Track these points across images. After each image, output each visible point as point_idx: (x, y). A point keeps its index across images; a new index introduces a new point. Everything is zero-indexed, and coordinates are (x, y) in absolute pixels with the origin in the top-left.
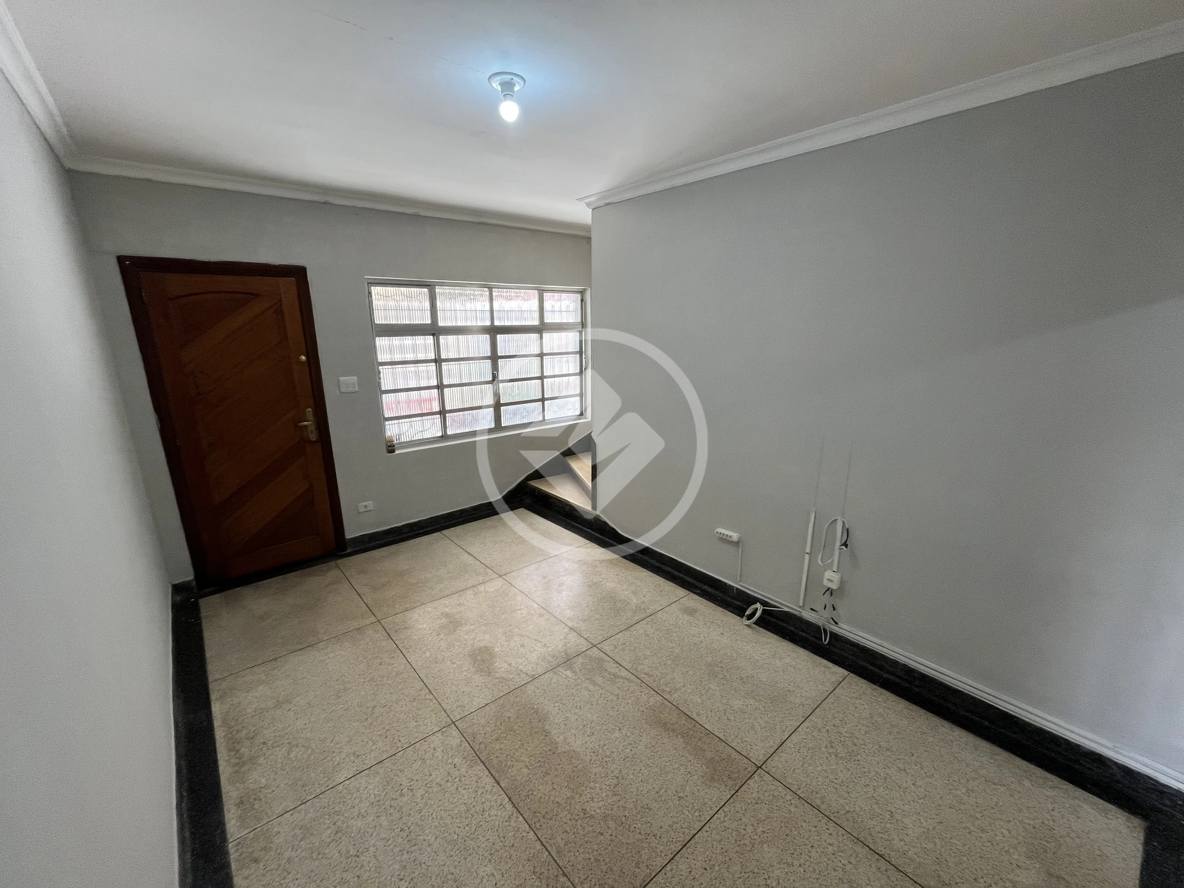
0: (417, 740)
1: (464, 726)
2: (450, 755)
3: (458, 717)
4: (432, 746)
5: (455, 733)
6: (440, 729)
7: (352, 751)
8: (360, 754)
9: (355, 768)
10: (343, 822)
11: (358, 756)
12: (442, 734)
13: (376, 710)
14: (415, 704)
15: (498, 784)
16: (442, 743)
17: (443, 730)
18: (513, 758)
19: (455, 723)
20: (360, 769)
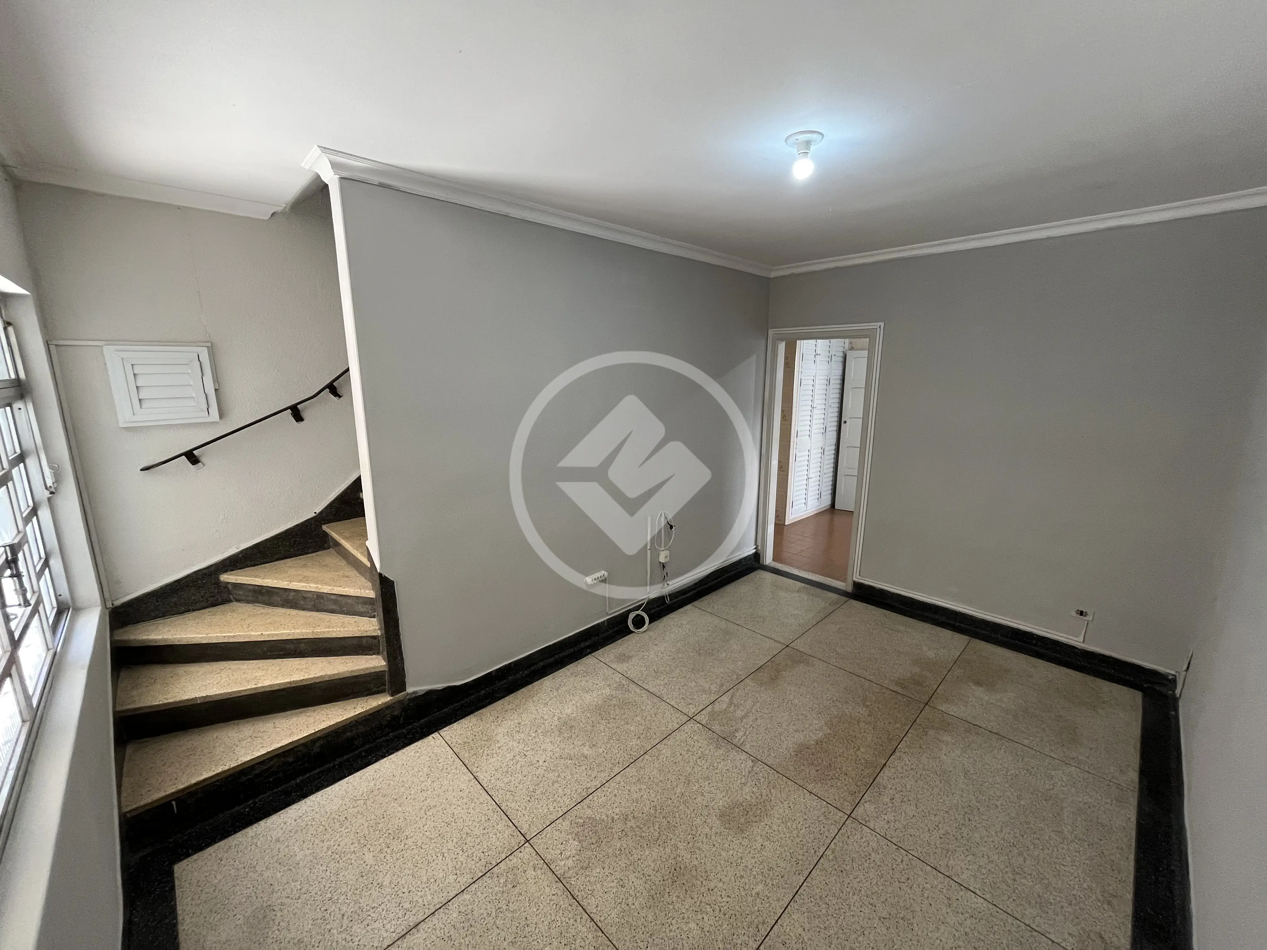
0: (889, 843)
1: (848, 806)
2: (886, 806)
3: (841, 814)
4: (887, 826)
5: (860, 810)
6: (864, 827)
7: (949, 910)
8: (945, 898)
9: (962, 893)
10: (1007, 872)
11: (949, 899)
12: (869, 821)
13: (885, 914)
14: (848, 868)
15: (885, 765)
16: (877, 817)
17: (864, 823)
18: (856, 760)
19: (848, 813)
20: (957, 887)
